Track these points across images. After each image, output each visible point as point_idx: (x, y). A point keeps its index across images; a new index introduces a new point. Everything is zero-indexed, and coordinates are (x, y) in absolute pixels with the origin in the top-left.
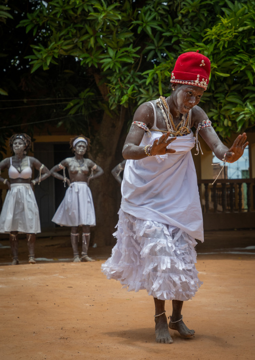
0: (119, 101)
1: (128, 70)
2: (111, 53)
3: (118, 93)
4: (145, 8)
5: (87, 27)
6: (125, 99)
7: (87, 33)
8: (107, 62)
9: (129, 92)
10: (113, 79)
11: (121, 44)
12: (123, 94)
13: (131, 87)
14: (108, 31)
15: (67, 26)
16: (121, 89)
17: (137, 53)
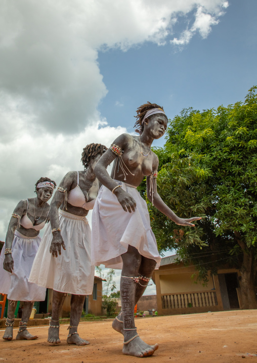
0: (251, 244)
1: (252, 231)
2: (245, 225)
3: (250, 240)
4: (254, 208)
5: (234, 217)
6: (253, 242)
7: (234, 219)
8: (243, 228)
9: (255, 239)
10: (247, 235)
11: (248, 222)
12: (252, 241)
13: (255, 238)
14: (242, 217)
15: (226, 218)
16: (251, 238)
17: (254, 224)
